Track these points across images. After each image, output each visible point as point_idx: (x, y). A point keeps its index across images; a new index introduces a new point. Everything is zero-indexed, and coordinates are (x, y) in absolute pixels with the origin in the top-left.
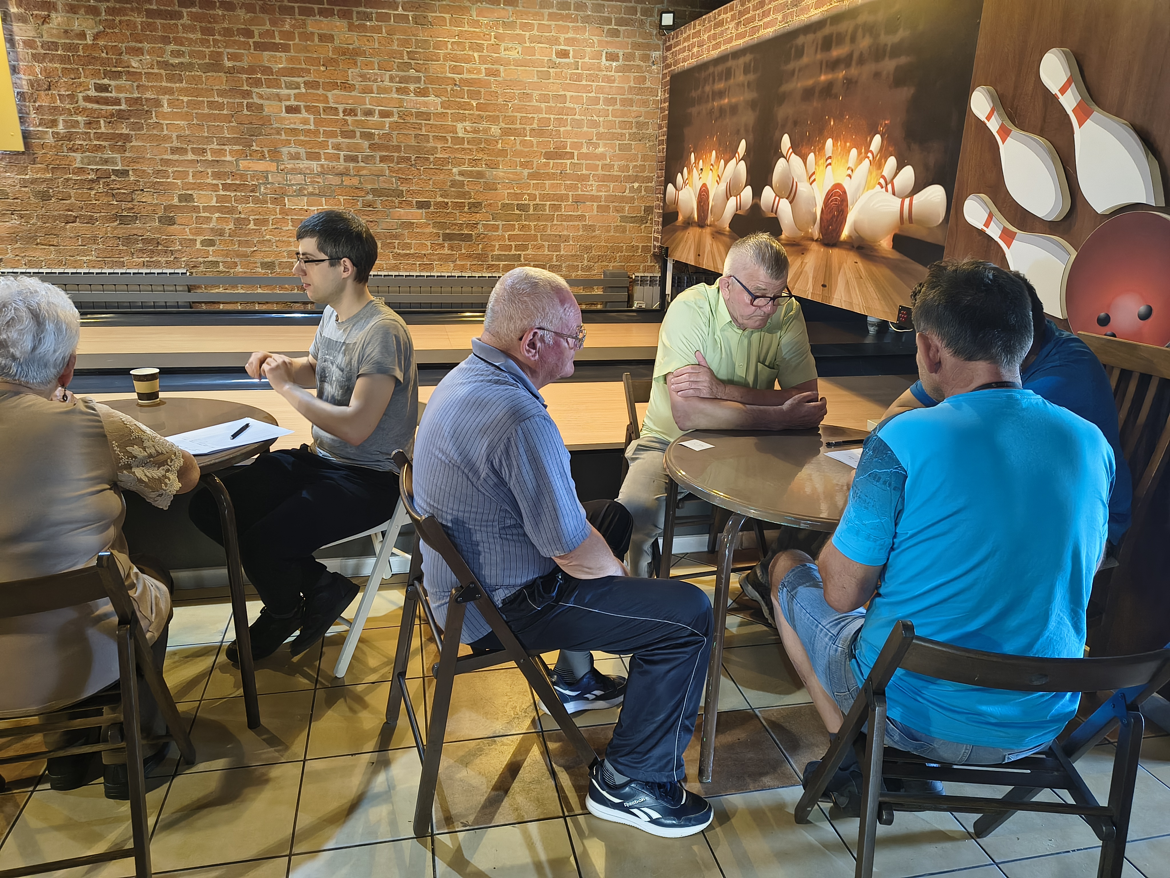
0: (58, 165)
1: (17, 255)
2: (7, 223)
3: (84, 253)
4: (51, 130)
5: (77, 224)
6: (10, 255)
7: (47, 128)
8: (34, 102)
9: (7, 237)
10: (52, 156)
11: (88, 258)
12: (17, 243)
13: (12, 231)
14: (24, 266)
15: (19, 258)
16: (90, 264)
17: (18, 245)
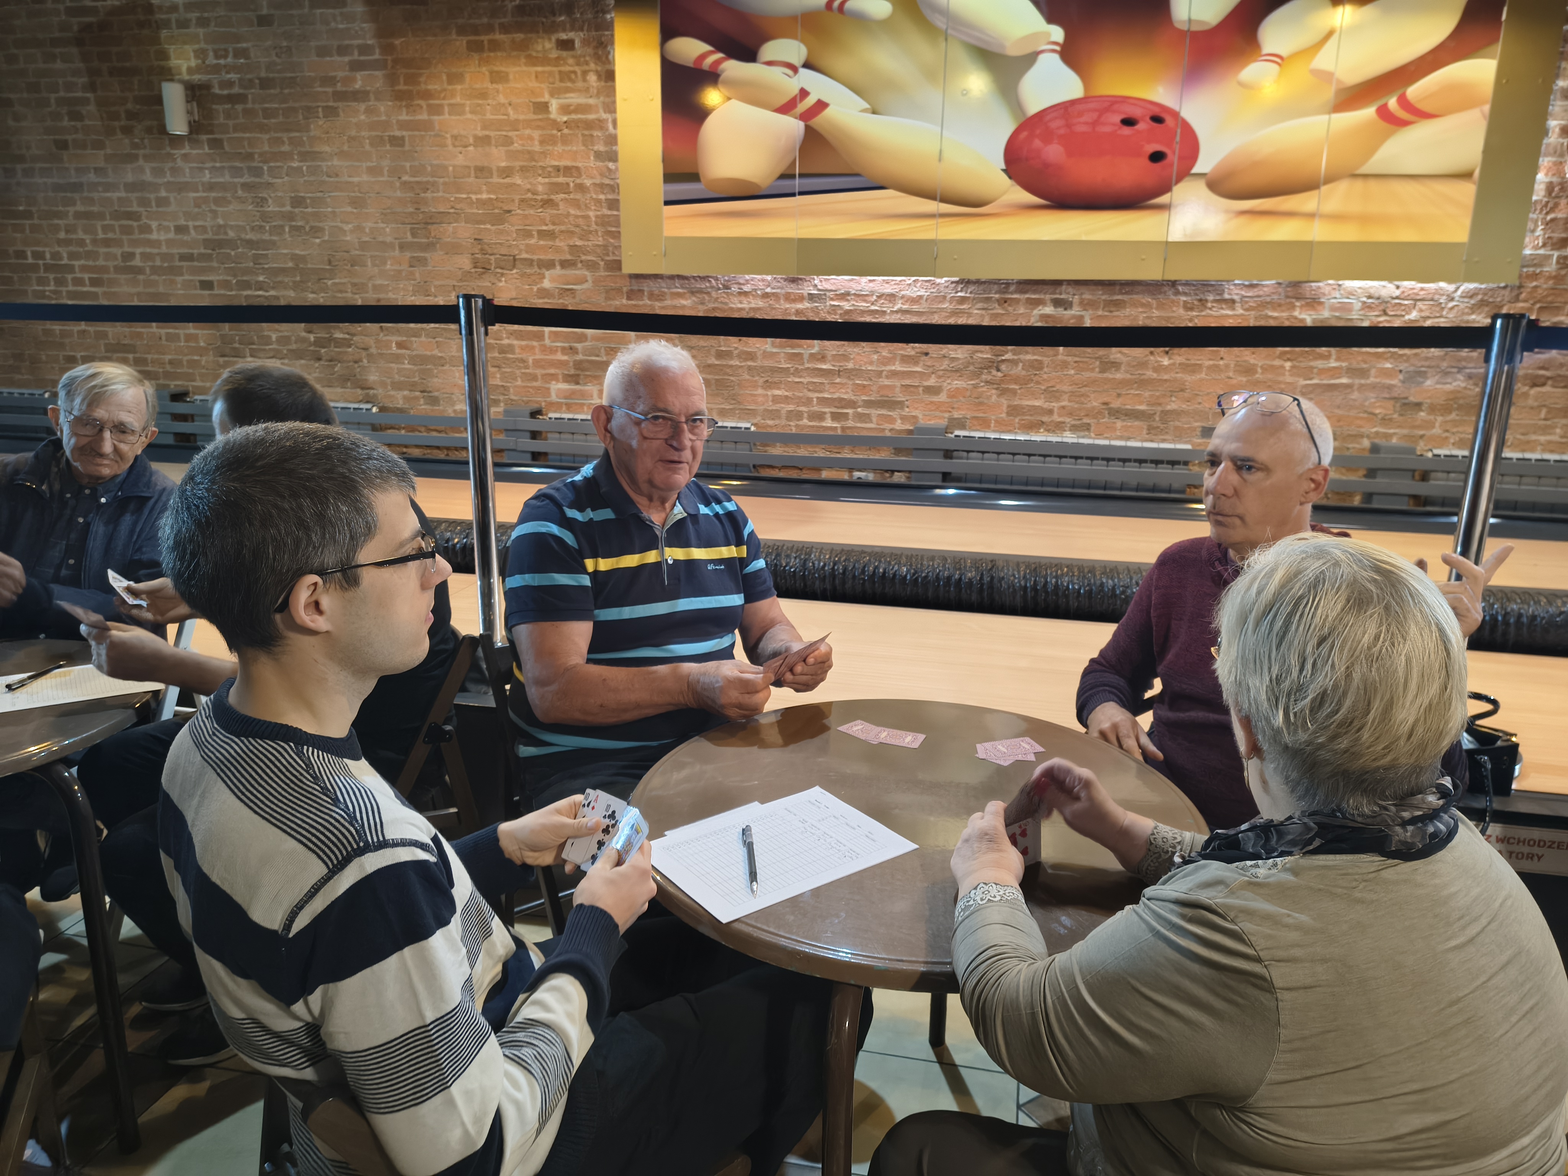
0: (1552, 302)
1: (1447, 431)
2: (1448, 386)
3: (1545, 430)
4: (1556, 254)
5: (1547, 389)
6: (1437, 431)
7: (1552, 250)
8: (1547, 213)
9: (1442, 405)
10: (1546, 289)
11: (1549, 438)
12: (1450, 413)
13: (1451, 397)
14: (1451, 446)
15: (1447, 434)
16: (1549, 447)
17: (1453, 416)
